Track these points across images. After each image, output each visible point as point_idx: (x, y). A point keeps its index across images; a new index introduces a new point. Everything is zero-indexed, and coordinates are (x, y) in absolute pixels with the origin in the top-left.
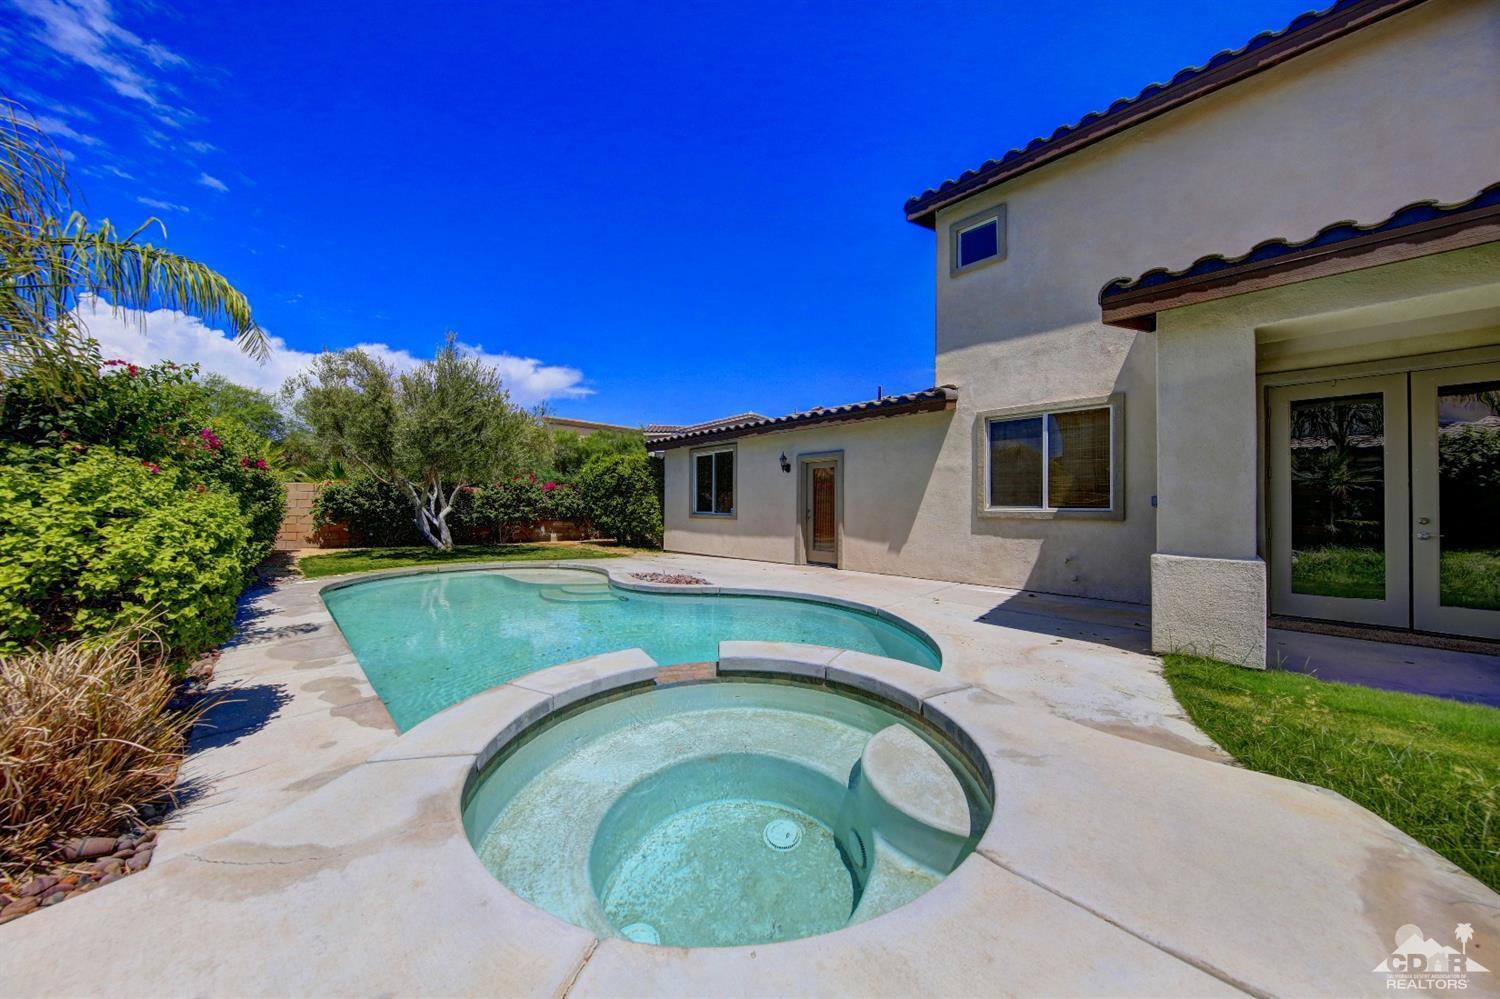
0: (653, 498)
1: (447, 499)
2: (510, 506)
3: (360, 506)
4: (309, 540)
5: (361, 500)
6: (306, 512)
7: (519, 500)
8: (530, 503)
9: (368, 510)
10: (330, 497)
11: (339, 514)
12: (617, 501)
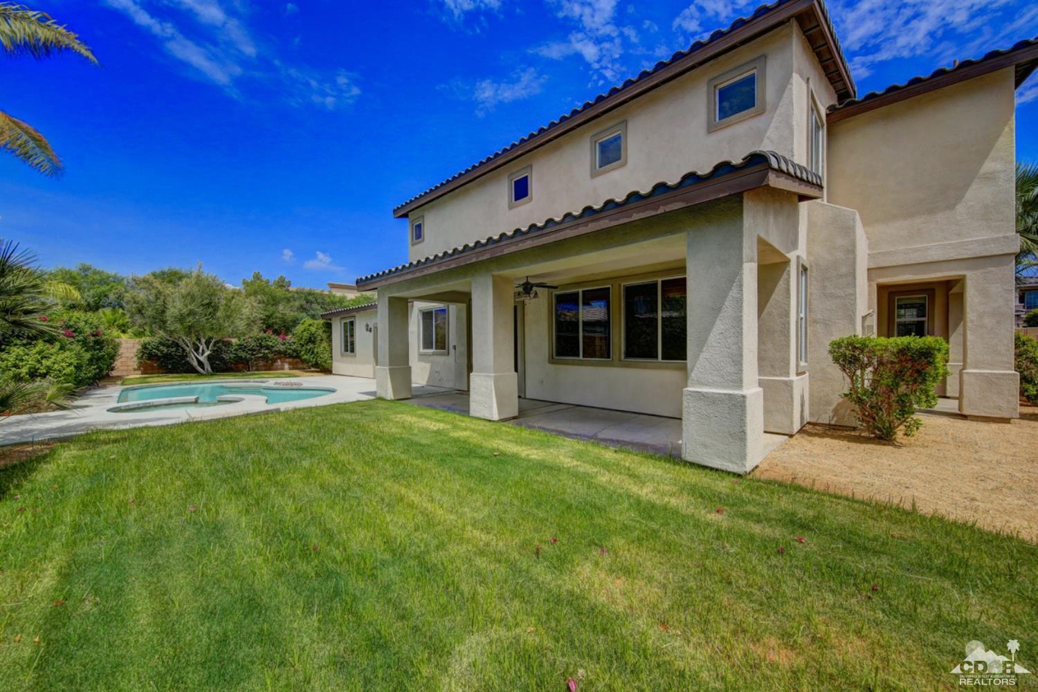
0: (325, 344)
1: (208, 348)
2: (254, 350)
3: (162, 352)
4: (135, 370)
5: (161, 348)
6: (133, 355)
7: (261, 346)
8: (268, 348)
9: (166, 354)
10: (145, 347)
11: (151, 356)
12: (310, 346)
